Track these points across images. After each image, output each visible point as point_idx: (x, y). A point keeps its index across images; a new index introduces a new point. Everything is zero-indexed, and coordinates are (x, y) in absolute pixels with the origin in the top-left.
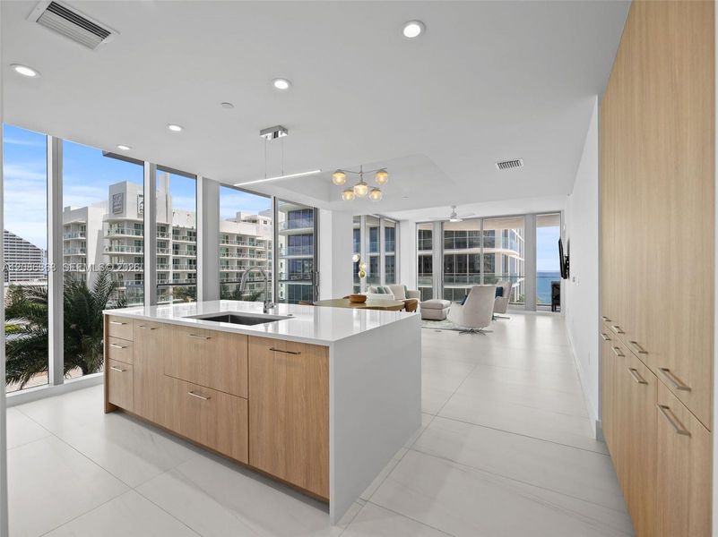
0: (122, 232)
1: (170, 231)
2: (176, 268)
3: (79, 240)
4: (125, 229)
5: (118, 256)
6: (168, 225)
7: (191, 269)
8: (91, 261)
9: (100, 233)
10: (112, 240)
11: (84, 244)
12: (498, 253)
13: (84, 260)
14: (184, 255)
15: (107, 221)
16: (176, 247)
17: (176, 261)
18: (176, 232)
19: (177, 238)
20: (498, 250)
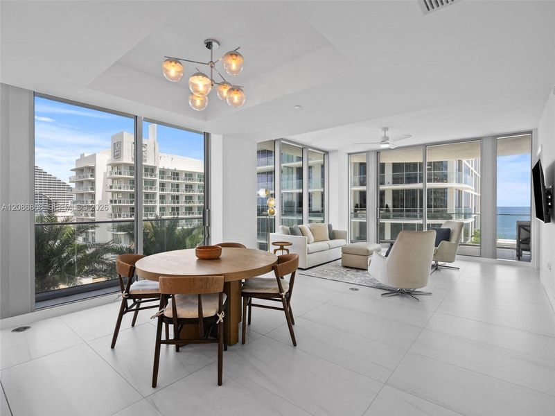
0: (120, 173)
1: (157, 172)
2: (162, 202)
3: (90, 181)
4: (123, 170)
5: (118, 192)
6: (155, 167)
7: (174, 203)
8: (98, 197)
9: (105, 174)
10: (113, 179)
11: (93, 183)
12: (452, 188)
13: (93, 196)
14: (169, 191)
15: (109, 165)
16: (163, 185)
17: (162, 197)
18: (163, 172)
19: (163, 178)
20: (451, 185)
